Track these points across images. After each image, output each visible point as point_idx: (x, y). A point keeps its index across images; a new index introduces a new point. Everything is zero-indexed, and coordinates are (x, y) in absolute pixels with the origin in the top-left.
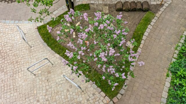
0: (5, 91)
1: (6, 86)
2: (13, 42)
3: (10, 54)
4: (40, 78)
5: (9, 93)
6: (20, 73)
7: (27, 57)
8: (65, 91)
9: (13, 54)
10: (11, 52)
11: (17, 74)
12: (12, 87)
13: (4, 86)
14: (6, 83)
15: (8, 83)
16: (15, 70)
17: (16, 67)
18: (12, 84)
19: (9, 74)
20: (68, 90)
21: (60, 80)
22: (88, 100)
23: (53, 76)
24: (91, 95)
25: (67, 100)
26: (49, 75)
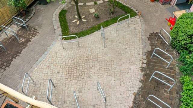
0: (110, 68)
1: (105, 67)
3: (77, 61)
4: (108, 44)
5: (113, 66)
9: (78, 59)
10: (75, 60)
13: (105, 69)
20: (125, 32)
22: (135, 24)
26: (109, 39)
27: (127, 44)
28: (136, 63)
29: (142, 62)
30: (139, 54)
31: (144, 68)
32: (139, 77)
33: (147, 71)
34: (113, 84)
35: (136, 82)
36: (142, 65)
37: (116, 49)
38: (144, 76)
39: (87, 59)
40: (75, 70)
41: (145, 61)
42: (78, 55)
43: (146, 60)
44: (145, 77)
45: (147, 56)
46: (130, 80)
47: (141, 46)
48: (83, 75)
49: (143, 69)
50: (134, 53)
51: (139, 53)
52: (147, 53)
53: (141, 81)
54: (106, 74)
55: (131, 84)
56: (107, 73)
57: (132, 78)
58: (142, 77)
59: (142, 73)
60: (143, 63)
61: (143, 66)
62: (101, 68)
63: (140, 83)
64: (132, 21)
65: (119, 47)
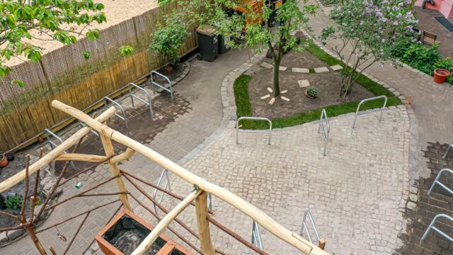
0: (332, 197)
1: (321, 194)
2: (242, 160)
3: (264, 171)
4: (333, 151)
5: (338, 194)
6: (309, 171)
7: (284, 155)
8: (370, 135)
9: (265, 167)
10: (259, 169)
11: (309, 174)
12: (328, 187)
13: (320, 196)
14: (317, 193)
15: (318, 189)
16: (299, 174)
17: (294, 171)
18: (324, 185)
19: (301, 183)
20: (371, 132)
21: (349, 134)
22: (395, 121)
23: (339, 139)
24: (390, 116)
25: (385, 137)
26: (334, 141)
27: (375, 156)
28: (393, 198)
29: (406, 198)
30: (401, 181)
31: (410, 210)
32: (398, 227)
33: (418, 219)
34: (336, 230)
35: (390, 236)
36: (406, 204)
37: (349, 162)
38: (409, 227)
39: (283, 170)
40: (257, 187)
41: (415, 198)
42: (265, 161)
43: (416, 194)
44: (412, 229)
45: (420, 188)
46: (376, 230)
47: (407, 165)
48: (273, 200)
49: (407, 213)
50: (390, 177)
51: (401, 178)
52: (419, 181)
53: (402, 237)
54: (323, 207)
55: (379, 237)
56: (326, 205)
57: (381, 227)
58: (405, 229)
59: (406, 221)
60: (409, 200)
61: (409, 207)
62: (313, 194)
63: (400, 241)
64: (389, 114)
65: (355, 160)
